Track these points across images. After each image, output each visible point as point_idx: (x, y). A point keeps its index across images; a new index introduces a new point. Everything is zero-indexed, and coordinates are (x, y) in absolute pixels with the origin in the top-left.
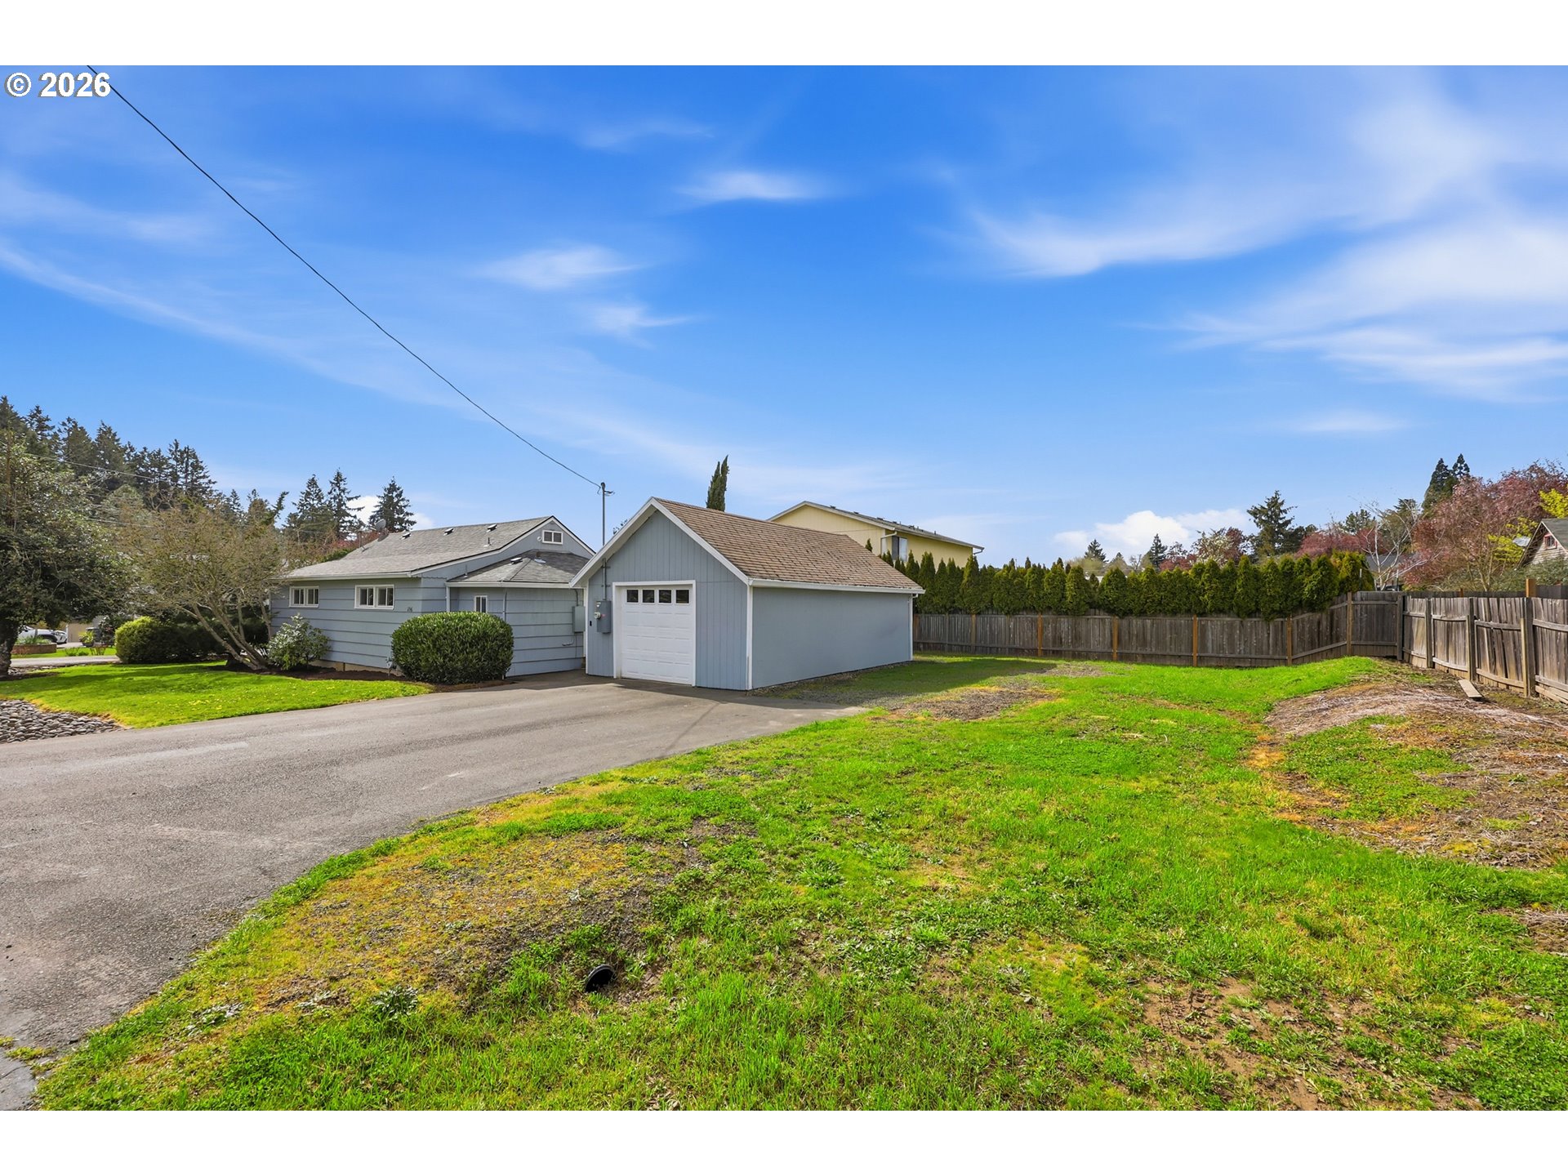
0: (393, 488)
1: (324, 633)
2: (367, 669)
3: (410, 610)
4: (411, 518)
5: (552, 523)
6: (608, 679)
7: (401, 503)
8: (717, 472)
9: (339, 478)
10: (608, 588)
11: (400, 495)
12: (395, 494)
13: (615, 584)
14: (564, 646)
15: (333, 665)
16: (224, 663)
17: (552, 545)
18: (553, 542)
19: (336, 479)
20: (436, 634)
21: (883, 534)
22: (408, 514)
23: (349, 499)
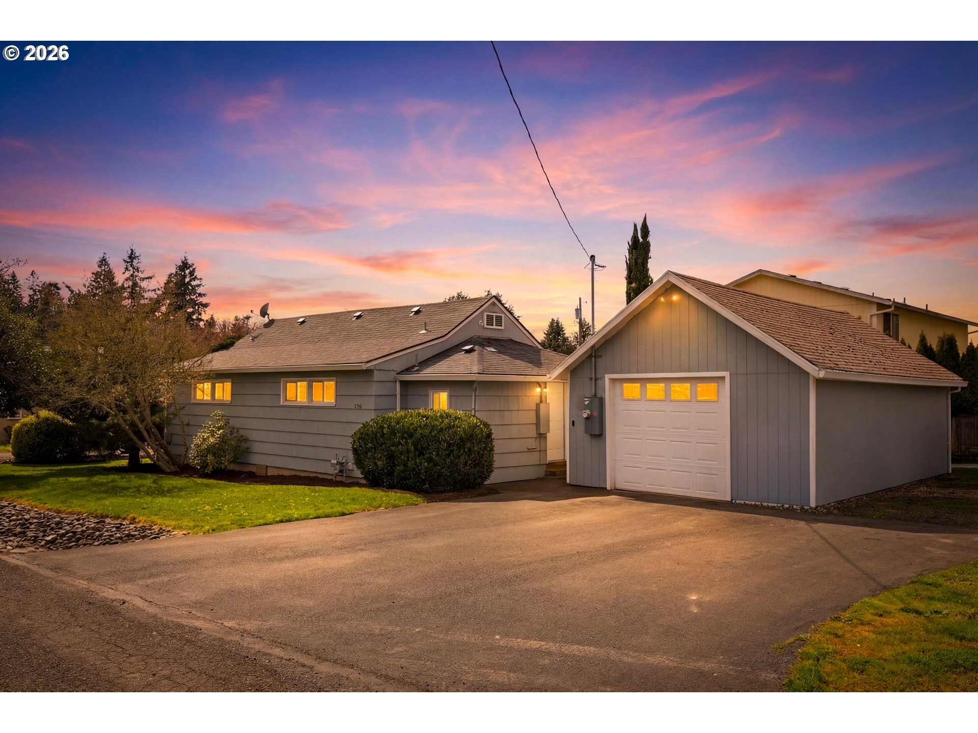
0: (185, 265)
1: (242, 432)
2: (298, 474)
3: (359, 407)
4: (204, 300)
5: (494, 304)
6: (601, 491)
7: (193, 283)
8: (635, 238)
9: (132, 257)
10: (599, 382)
11: (192, 273)
12: (187, 272)
13: (607, 377)
14: (530, 450)
15: (253, 469)
16: (124, 463)
17: (494, 331)
18: (494, 327)
19: (130, 257)
20: (418, 435)
21: (874, 311)
22: (200, 295)
23: (143, 279)
